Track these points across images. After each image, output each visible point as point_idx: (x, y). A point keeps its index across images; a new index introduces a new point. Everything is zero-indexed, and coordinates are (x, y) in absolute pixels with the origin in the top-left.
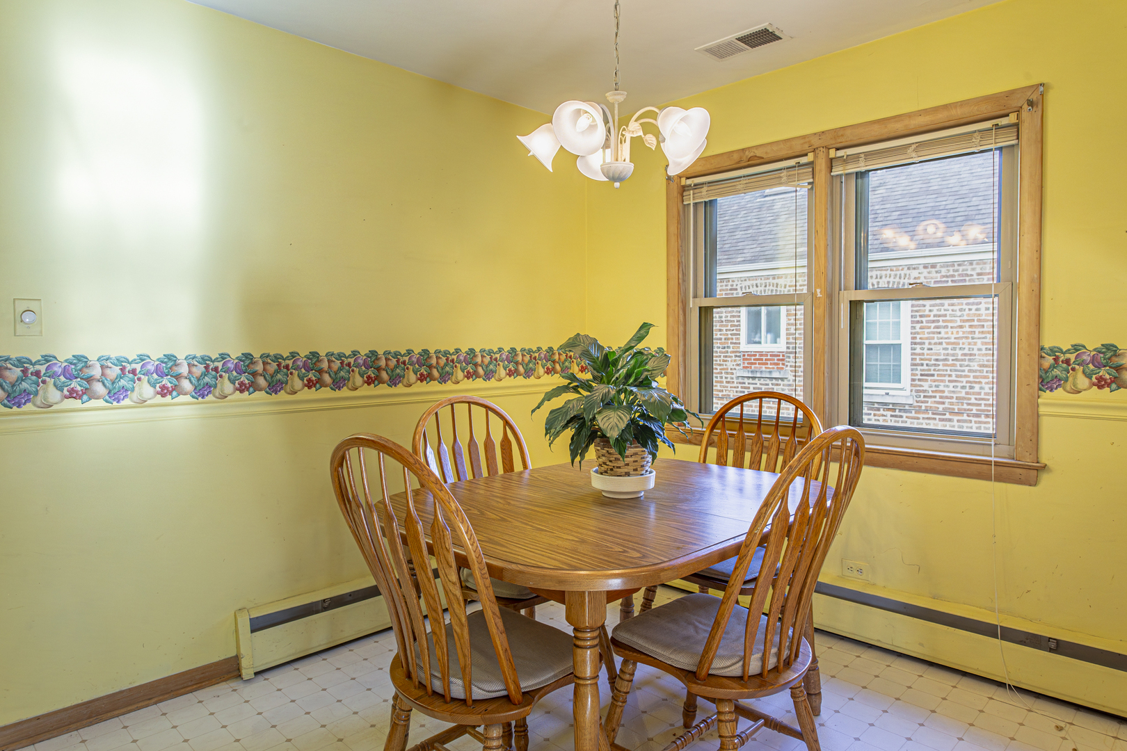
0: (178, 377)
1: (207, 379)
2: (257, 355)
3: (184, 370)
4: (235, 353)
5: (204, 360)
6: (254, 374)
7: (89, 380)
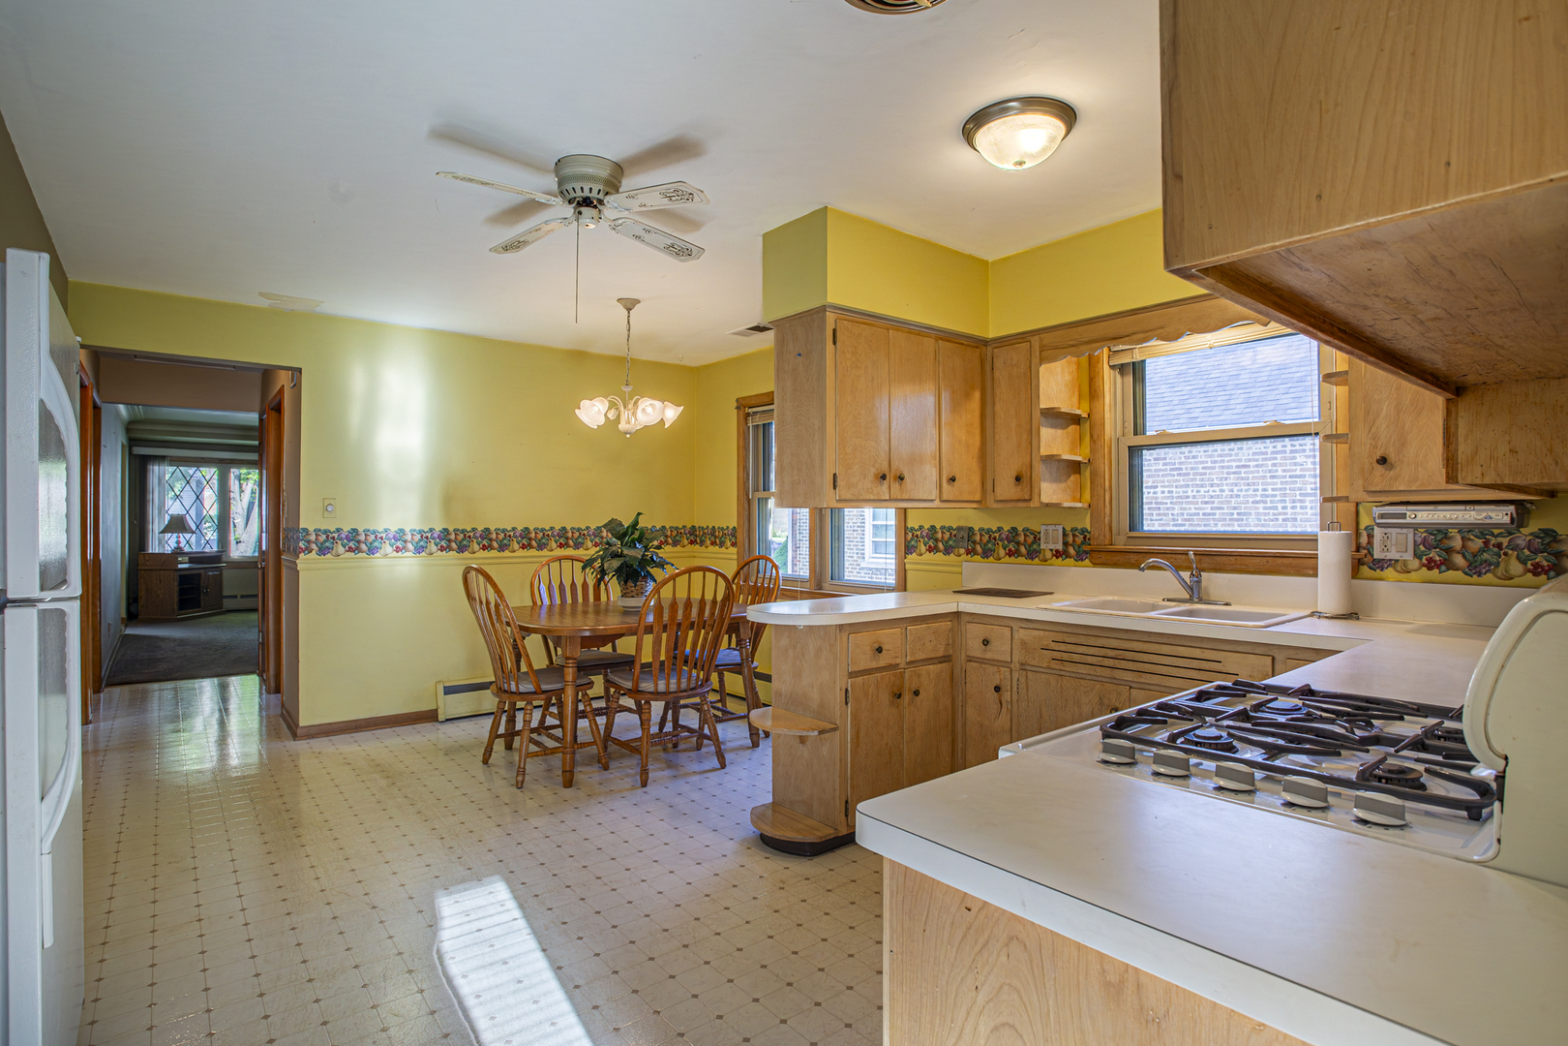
0: (405, 542)
1: (422, 543)
2: (451, 529)
3: (409, 537)
4: (438, 528)
5: (421, 532)
6: (450, 541)
7: (359, 542)
